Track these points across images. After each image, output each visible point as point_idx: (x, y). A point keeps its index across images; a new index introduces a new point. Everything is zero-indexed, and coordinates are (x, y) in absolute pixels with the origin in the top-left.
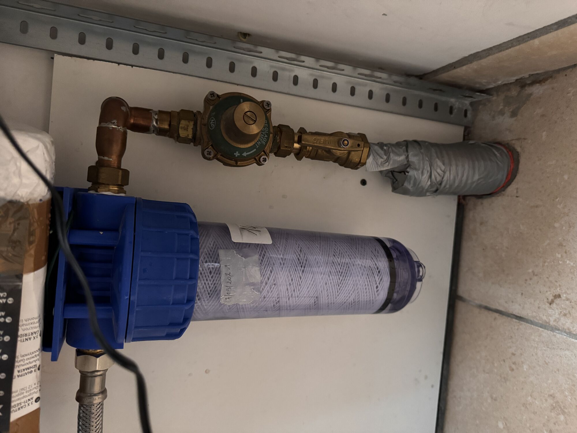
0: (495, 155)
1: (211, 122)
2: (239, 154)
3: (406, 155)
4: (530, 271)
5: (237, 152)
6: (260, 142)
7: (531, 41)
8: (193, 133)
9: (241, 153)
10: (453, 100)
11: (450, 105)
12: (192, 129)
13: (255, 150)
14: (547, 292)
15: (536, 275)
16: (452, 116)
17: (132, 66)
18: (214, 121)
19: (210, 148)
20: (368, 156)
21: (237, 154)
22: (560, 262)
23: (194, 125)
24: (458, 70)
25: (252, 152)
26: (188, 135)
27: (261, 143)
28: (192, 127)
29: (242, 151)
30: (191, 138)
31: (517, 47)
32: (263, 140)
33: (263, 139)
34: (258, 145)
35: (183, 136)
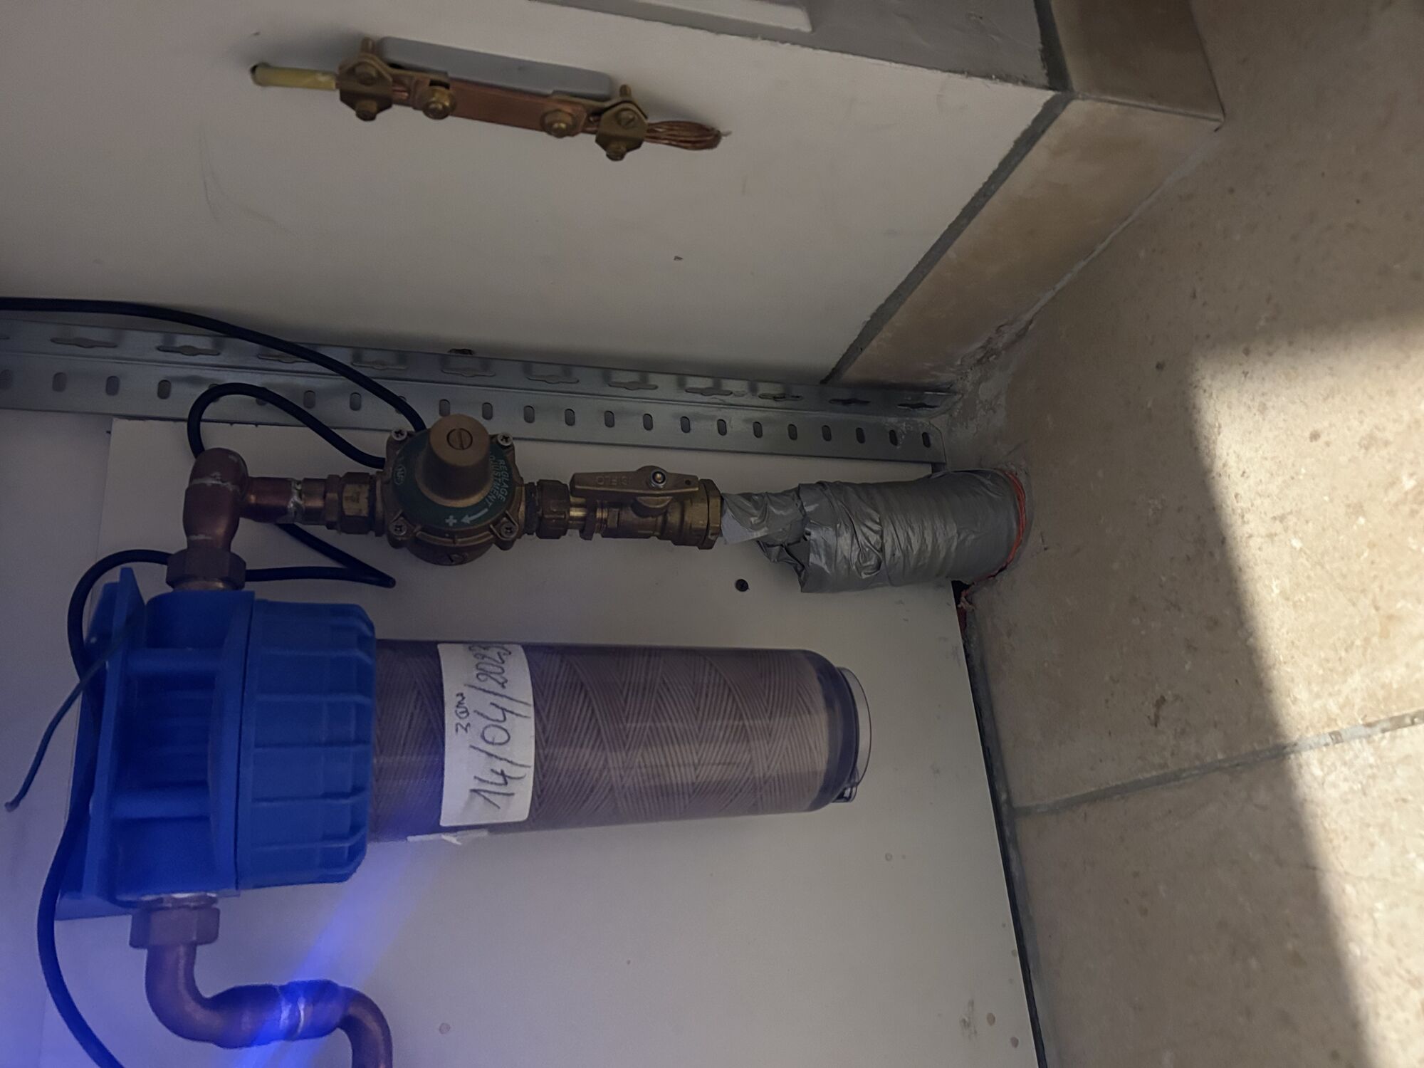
0: (982, 484)
1: (398, 474)
2: (455, 521)
3: (799, 505)
4: (1107, 678)
5: (451, 517)
6: (495, 495)
7: (945, 256)
8: (369, 506)
9: (459, 518)
10: (893, 420)
11: (889, 429)
12: (367, 498)
13: (486, 510)
14: (1143, 703)
15: (1118, 681)
16: (898, 447)
17: (257, 424)
18: (403, 470)
19: (402, 520)
20: (722, 513)
21: (451, 521)
22: (1143, 632)
23: (370, 491)
24: (867, 351)
25: (480, 515)
26: (360, 510)
27: (497, 497)
28: (366, 495)
29: (459, 513)
30: (366, 515)
31: (931, 275)
32: (499, 493)
33: (499, 491)
34: (490, 501)
35: (351, 514)
